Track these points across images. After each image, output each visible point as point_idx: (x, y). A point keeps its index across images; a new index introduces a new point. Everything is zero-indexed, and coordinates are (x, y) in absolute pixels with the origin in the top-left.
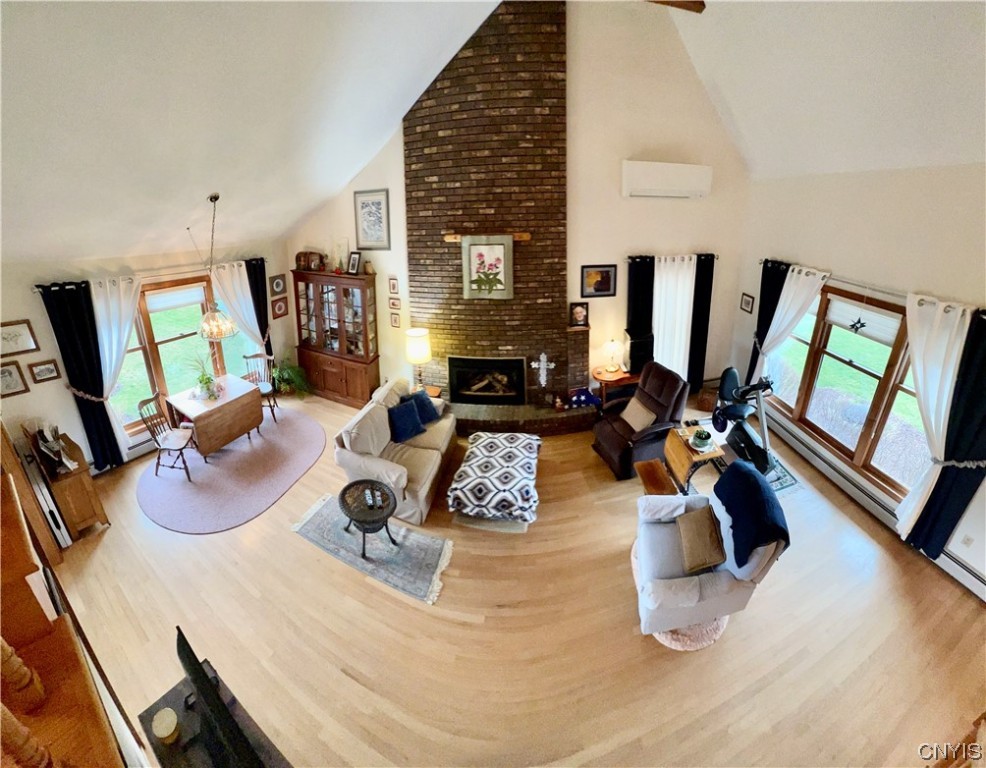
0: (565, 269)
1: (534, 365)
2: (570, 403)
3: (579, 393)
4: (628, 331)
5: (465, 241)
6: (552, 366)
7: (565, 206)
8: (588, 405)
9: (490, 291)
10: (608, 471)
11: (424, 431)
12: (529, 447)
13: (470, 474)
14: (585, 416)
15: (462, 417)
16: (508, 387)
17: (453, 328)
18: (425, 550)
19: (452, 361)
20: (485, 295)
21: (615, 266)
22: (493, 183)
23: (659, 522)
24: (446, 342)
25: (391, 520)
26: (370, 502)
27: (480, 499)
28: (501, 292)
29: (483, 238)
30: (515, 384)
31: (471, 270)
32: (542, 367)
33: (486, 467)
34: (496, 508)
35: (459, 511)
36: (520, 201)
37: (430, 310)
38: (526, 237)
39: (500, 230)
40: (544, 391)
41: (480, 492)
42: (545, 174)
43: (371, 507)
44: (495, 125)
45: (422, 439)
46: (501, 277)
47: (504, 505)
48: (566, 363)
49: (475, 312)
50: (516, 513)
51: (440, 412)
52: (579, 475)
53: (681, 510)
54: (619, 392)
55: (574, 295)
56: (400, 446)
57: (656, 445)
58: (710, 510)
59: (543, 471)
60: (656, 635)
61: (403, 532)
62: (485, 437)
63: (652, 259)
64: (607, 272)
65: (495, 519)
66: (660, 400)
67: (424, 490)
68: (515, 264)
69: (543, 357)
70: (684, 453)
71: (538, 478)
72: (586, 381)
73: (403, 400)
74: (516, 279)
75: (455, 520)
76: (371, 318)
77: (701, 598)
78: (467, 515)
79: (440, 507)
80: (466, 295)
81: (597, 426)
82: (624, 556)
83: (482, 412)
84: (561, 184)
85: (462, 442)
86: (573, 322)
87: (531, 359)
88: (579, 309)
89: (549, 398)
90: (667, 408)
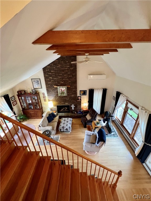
0: (77, 91)
1: (71, 106)
2: (78, 113)
3: (79, 111)
4: (88, 102)
5: (58, 87)
6: (75, 106)
7: (76, 82)
8: (81, 114)
9: (63, 94)
10: (83, 126)
11: (54, 119)
12: (70, 120)
13: (62, 125)
14: (80, 116)
15: (60, 115)
16: (67, 109)
17: (57, 101)
18: (56, 138)
19: (57, 106)
20: (62, 95)
21: (86, 91)
22: (63, 78)
23: (88, 135)
24: (55, 103)
25: (51, 135)
26: (47, 134)
27: (63, 128)
28: (65, 95)
29: (62, 87)
30: (68, 109)
31: (59, 91)
32: (73, 106)
33: (64, 124)
34: (65, 130)
35: (60, 131)
36: (68, 81)
37: (52, 98)
38: (69, 86)
39: (65, 85)
40: (73, 110)
41: (63, 127)
42: (73, 77)
43: (48, 134)
44: (63, 71)
45: (54, 121)
46: (65, 92)
47: (67, 129)
48: (77, 106)
49: (61, 98)
50: (69, 130)
51: (56, 115)
52: (78, 126)
53: (92, 134)
54: (86, 112)
55: (78, 95)
56: (50, 123)
57: (91, 123)
58: (96, 135)
59: (73, 124)
60: (85, 151)
61: (53, 136)
62: (64, 119)
63: (94, 90)
64: (85, 92)
65: (65, 132)
66: (93, 115)
67: (55, 129)
68: (67, 90)
69: (73, 105)
70: (94, 125)
71: (72, 125)
72: (81, 109)
73: (49, 115)
74: (68, 93)
75: (60, 132)
76: (39, 101)
77: (91, 147)
78: (62, 131)
79: (58, 131)
80: (59, 95)
81: (82, 118)
82: (83, 139)
83: (63, 114)
84: (76, 78)
85: (60, 120)
86: (78, 99)
87: (71, 105)
88: (79, 97)
89: (74, 112)
90: (93, 117)
